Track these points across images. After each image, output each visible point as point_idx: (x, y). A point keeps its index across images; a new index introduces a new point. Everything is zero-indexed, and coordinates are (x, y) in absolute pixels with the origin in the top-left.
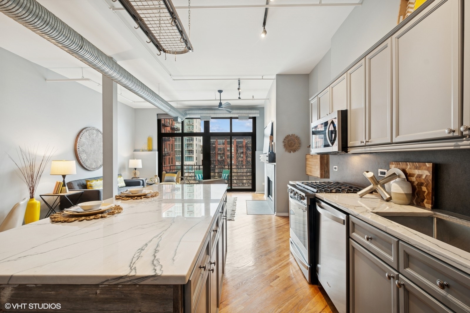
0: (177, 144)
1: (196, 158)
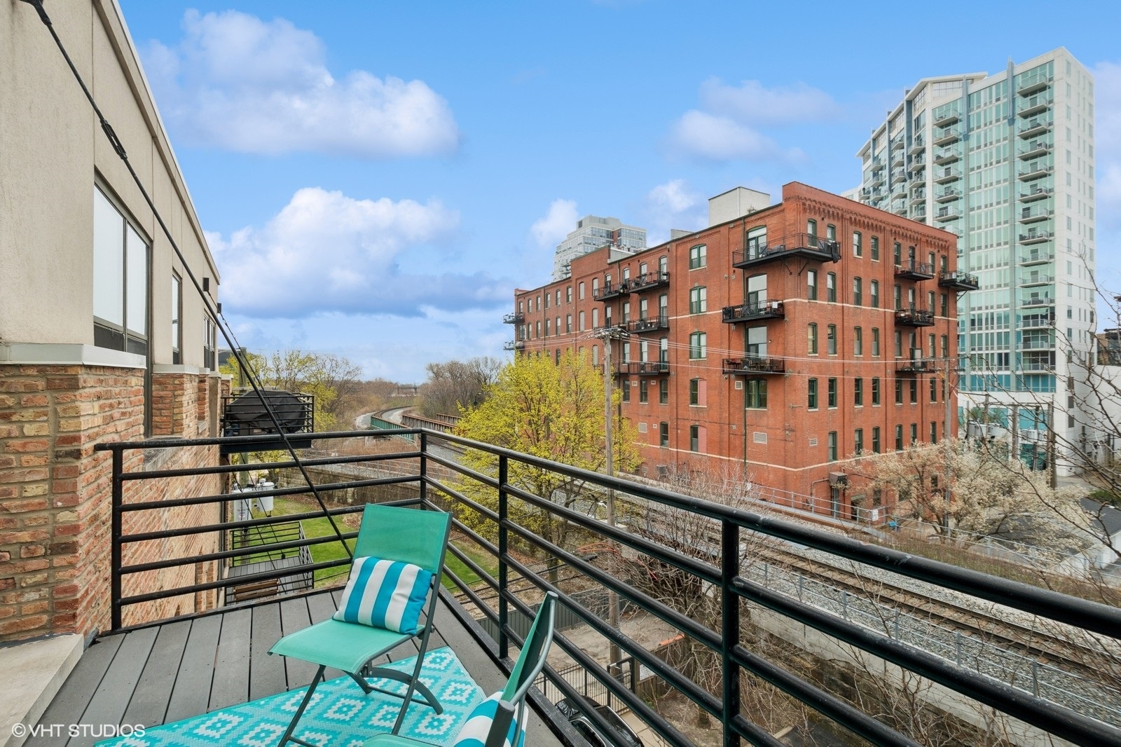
0: (980, 335)
1: (1071, 380)
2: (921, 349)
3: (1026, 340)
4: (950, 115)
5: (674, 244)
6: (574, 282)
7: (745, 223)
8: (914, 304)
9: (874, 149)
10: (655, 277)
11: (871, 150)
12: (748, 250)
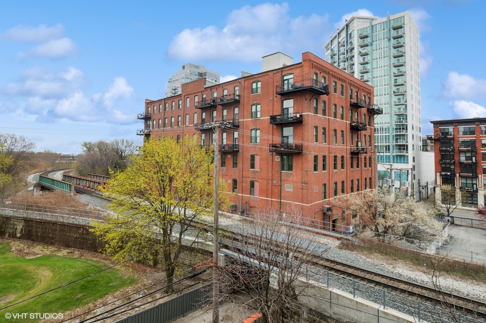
0: (378, 136)
1: (414, 158)
2: (361, 142)
3: (397, 139)
4: (365, 34)
5: (243, 80)
6: (183, 97)
7: (282, 71)
8: (358, 119)
9: (331, 46)
10: (232, 97)
11: (330, 46)
12: (284, 85)
